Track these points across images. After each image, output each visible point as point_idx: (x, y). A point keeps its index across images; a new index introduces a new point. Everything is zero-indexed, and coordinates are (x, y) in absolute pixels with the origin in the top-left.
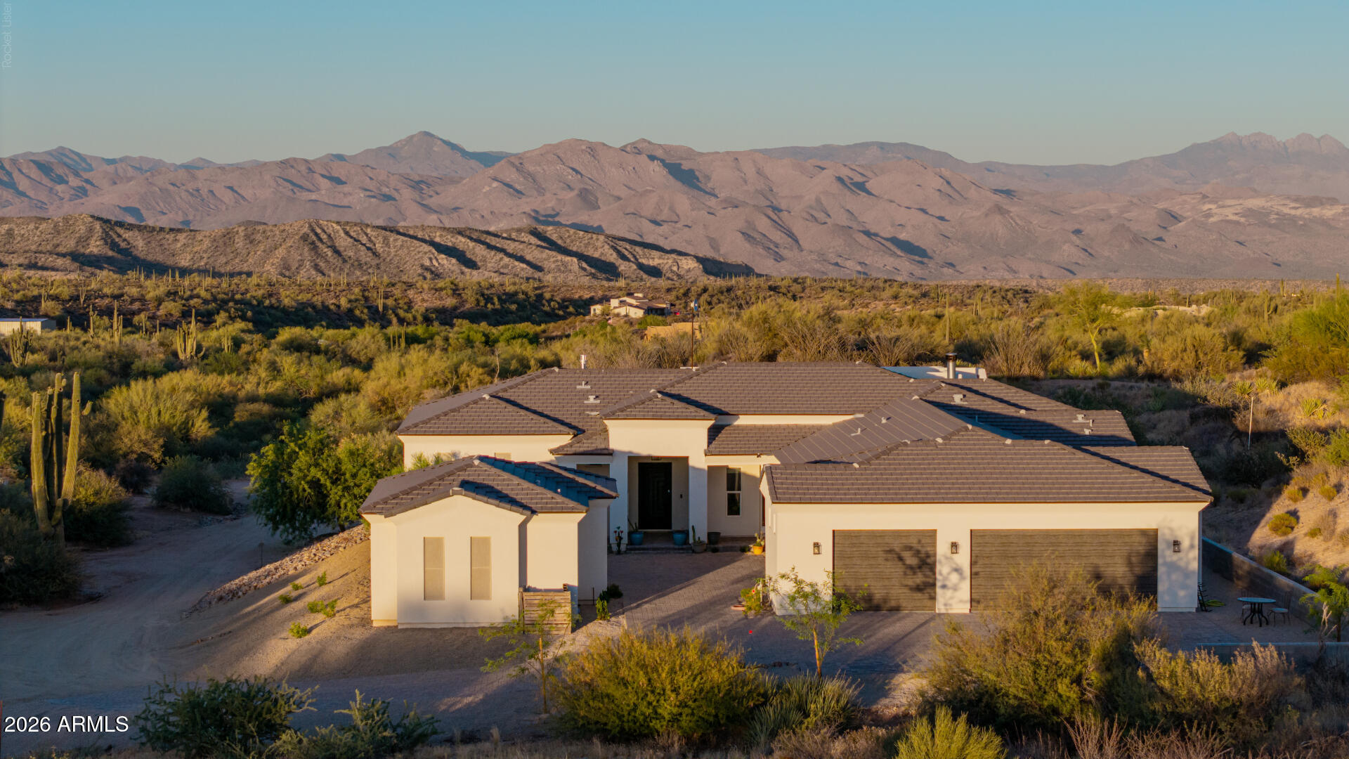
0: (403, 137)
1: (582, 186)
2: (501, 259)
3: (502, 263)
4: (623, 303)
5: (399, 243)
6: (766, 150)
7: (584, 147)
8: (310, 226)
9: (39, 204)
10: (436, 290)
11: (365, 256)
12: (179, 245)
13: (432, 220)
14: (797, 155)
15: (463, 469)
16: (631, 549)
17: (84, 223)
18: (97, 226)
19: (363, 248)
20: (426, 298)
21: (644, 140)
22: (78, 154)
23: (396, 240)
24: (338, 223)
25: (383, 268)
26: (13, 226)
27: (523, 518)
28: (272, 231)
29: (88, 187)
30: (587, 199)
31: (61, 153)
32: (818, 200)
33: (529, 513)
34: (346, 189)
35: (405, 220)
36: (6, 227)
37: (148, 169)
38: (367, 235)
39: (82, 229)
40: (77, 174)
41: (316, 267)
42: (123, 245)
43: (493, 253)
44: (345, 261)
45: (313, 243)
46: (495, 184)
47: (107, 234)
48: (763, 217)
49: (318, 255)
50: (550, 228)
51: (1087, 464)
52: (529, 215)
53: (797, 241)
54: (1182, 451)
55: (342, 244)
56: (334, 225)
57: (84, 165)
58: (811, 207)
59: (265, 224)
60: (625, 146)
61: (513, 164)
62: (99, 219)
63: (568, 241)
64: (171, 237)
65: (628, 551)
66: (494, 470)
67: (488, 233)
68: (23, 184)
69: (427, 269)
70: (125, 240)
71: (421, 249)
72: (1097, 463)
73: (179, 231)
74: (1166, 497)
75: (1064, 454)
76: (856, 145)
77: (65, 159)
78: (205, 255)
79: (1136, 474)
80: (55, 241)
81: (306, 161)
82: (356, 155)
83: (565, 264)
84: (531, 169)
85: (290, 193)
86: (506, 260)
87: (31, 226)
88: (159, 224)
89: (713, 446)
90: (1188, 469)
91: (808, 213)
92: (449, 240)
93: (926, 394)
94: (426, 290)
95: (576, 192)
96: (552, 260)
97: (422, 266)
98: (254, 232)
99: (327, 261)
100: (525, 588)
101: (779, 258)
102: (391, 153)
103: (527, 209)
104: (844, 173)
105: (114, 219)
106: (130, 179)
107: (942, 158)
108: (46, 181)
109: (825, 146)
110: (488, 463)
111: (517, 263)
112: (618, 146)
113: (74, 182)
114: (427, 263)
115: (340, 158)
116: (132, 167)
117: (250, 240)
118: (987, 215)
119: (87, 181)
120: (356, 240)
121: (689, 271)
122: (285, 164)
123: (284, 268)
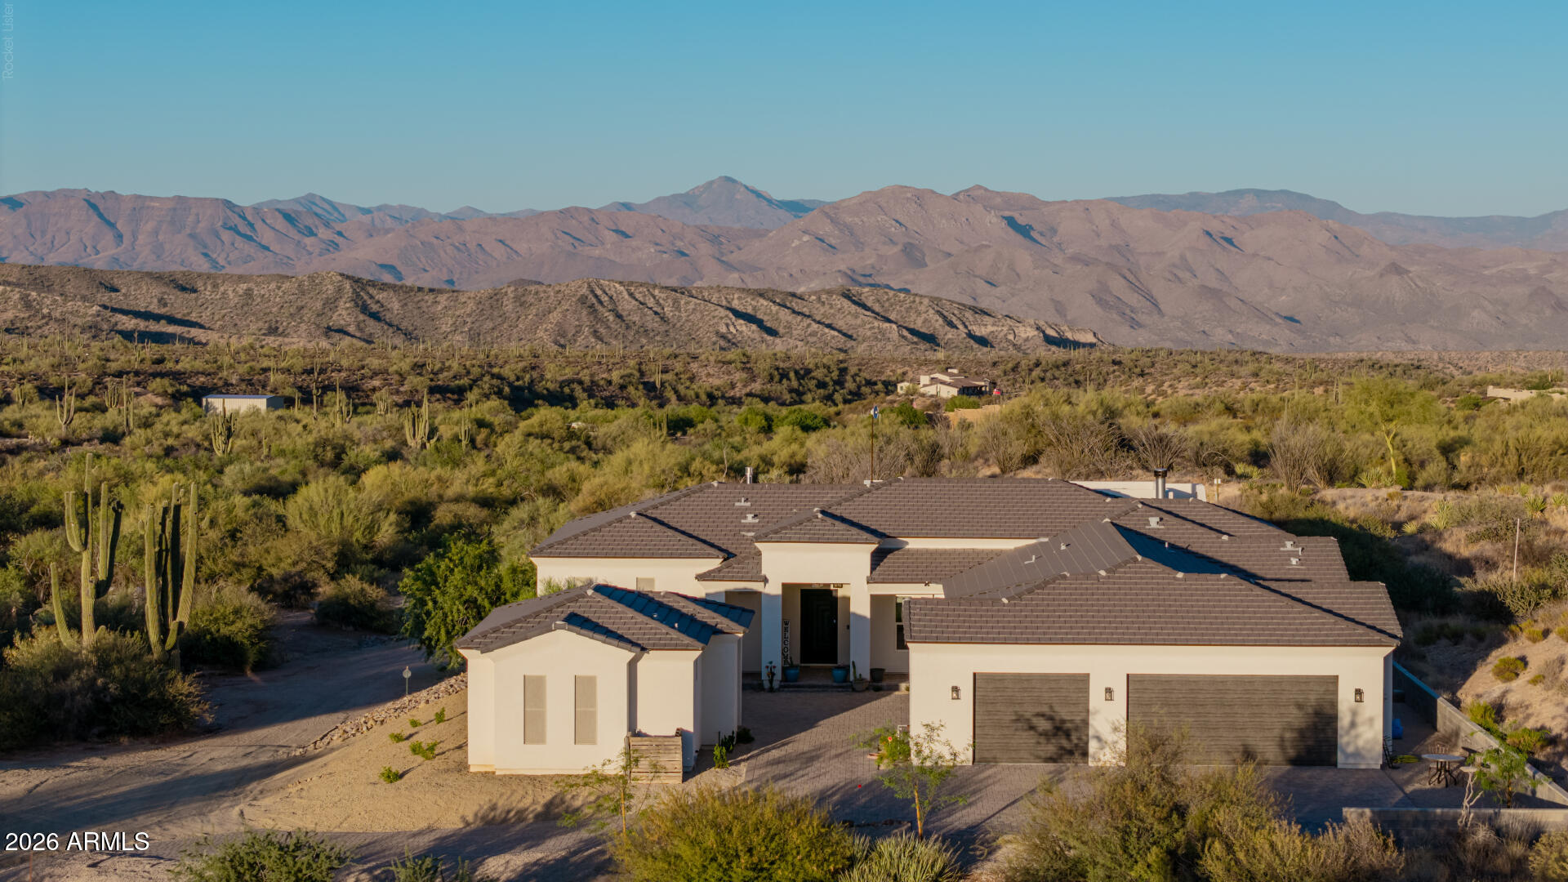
0: (702, 182)
1: (907, 240)
2: (809, 325)
3: (809, 330)
4: (934, 381)
5: (691, 306)
6: (1122, 198)
7: (909, 195)
8: (589, 286)
9: (285, 260)
10: (724, 363)
11: (652, 322)
12: (440, 308)
13: (733, 279)
14: (1159, 204)
15: (575, 600)
16: (785, 687)
17: (332, 283)
18: (347, 285)
19: (650, 312)
20: (712, 372)
21: (979, 187)
22: (330, 203)
23: (687, 303)
24: (621, 283)
25: (672, 335)
26: (251, 285)
27: (632, 655)
28: (545, 292)
29: (339, 239)
30: (913, 255)
31: (310, 199)
32: (1183, 258)
33: (638, 650)
34: (634, 243)
35: (701, 279)
36: (245, 286)
37: (409, 220)
38: (654, 297)
39: (330, 289)
40: (327, 225)
41: (595, 333)
42: (375, 308)
43: (799, 318)
44: (628, 327)
45: (592, 306)
46: (806, 238)
47: (358, 295)
48: (1118, 277)
49: (598, 319)
50: (866, 289)
51: (1264, 601)
52: (845, 273)
53: (1156, 305)
54: (1377, 587)
55: (627, 307)
56: (617, 285)
57: (336, 214)
58: (1174, 266)
59: (539, 283)
60: (958, 194)
61: (827, 215)
62: (348, 277)
63: (887, 305)
64: (430, 298)
65: (782, 688)
66: (608, 602)
67: (794, 295)
68: (266, 236)
69: (723, 337)
70: (378, 302)
71: (717, 313)
72: (1275, 601)
73: (440, 291)
74: (1346, 641)
75: (1240, 590)
76: (1228, 193)
77: (315, 209)
78: (468, 320)
79: (1317, 613)
80: (299, 304)
81: (589, 211)
82: (647, 205)
83: (882, 332)
84: (849, 219)
85: (570, 248)
86: (815, 326)
87: (273, 286)
88: (419, 284)
89: (876, 572)
90: (1381, 609)
91: (1171, 272)
92: (747, 305)
93: (1119, 516)
94: (712, 363)
95: (900, 247)
96: (868, 326)
97: (717, 333)
98: (526, 293)
99: (608, 327)
100: (634, 732)
101: (1135, 324)
102: (687, 201)
103: (843, 267)
104: (1215, 226)
105: (366, 276)
106: (387, 231)
107: (1330, 209)
108: (293, 233)
109: (1191, 194)
110: (603, 594)
111: (827, 330)
112: (949, 192)
113: (323, 233)
114: (723, 330)
115: (627, 206)
116: (391, 216)
117: (520, 302)
118: (1381, 275)
119: (340, 234)
120: (641, 303)
121: (1027, 340)
122: (567, 213)
123: (559, 335)
